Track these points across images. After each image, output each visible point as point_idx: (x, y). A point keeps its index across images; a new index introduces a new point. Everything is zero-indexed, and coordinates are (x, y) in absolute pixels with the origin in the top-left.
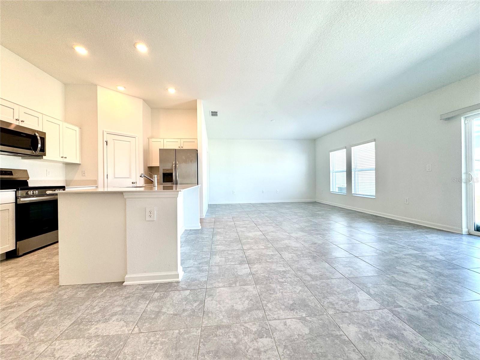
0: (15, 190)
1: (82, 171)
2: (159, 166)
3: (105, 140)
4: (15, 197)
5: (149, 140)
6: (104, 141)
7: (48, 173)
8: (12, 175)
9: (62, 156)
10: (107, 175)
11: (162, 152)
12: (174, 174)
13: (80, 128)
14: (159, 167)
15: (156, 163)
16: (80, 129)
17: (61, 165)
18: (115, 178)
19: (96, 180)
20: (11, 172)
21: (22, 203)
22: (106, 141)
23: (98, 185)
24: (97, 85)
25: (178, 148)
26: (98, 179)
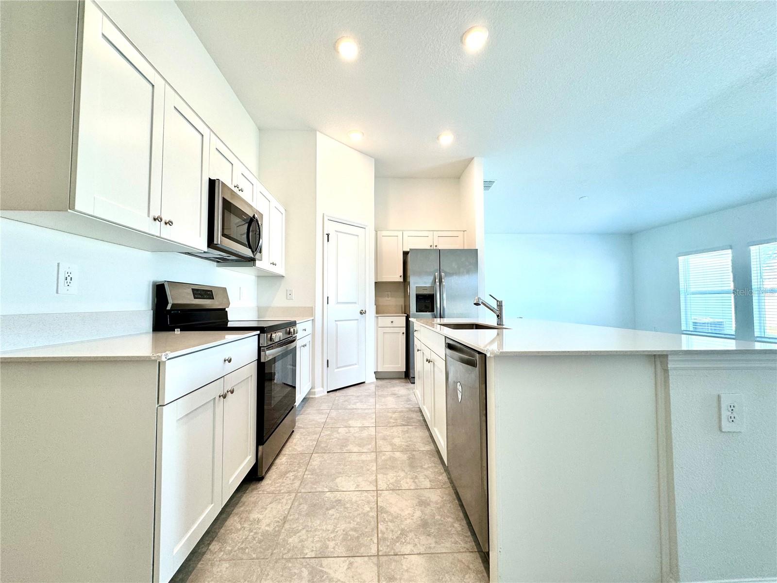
0: (258, 332)
1: (287, 290)
3: (326, 232)
4: (258, 348)
5: (377, 235)
7: (241, 293)
8: (213, 298)
10: (328, 298)
11: (416, 254)
12: (438, 297)
13: (286, 209)
16: (285, 211)
17: (254, 278)
18: (338, 303)
19: (312, 307)
20: (212, 292)
23: (315, 318)
24: (316, 131)
25: (429, 248)
26: (315, 306)
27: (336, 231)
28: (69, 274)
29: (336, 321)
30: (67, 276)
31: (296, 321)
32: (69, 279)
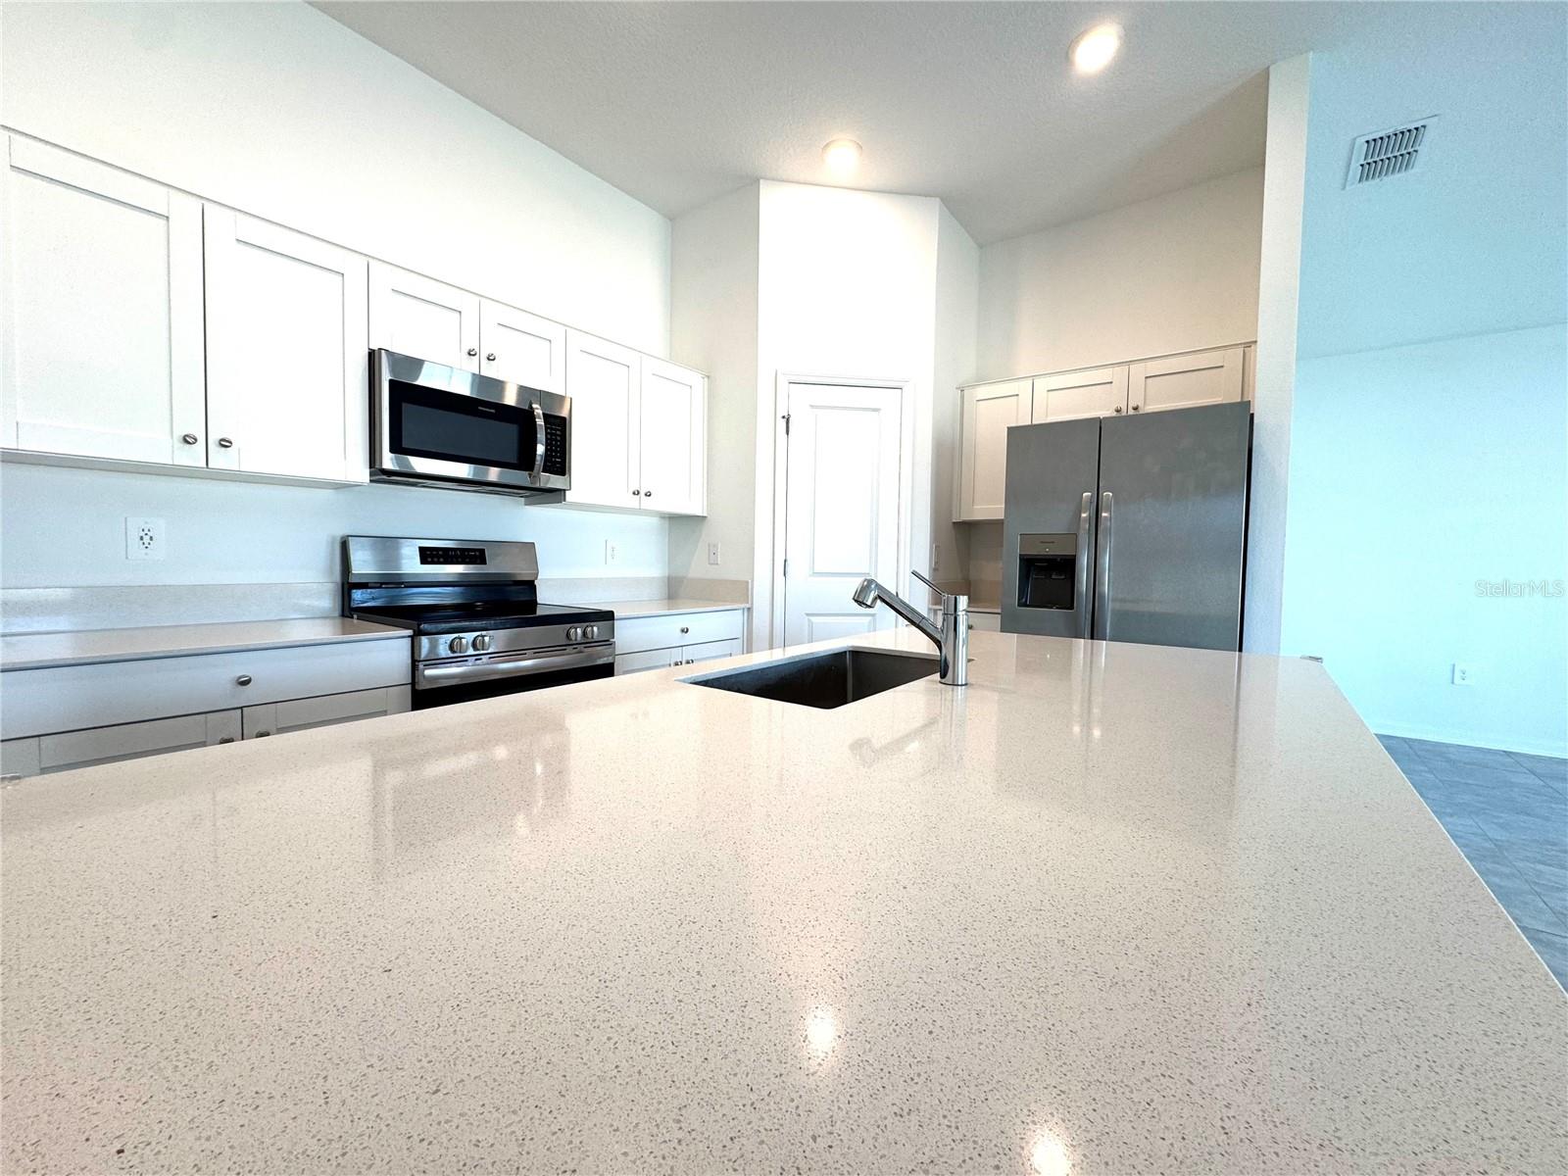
0: (409, 632)
1: (709, 545)
2: (1001, 516)
3: (782, 411)
4: (410, 661)
5: (962, 397)
6: (779, 416)
7: (609, 552)
8: (483, 562)
9: (635, 488)
10: (785, 561)
11: (1023, 440)
12: (1084, 562)
13: (708, 377)
14: (999, 523)
15: (988, 503)
16: (706, 379)
17: (655, 521)
18: (815, 574)
19: (748, 582)
20: (482, 551)
21: (428, 687)
22: (786, 415)
23: (752, 604)
24: (758, 180)
25: (1115, 414)
26: (753, 581)
27: (812, 406)
28: (146, 531)
29: (807, 615)
30: (142, 534)
31: (612, 612)
32: (146, 539)
